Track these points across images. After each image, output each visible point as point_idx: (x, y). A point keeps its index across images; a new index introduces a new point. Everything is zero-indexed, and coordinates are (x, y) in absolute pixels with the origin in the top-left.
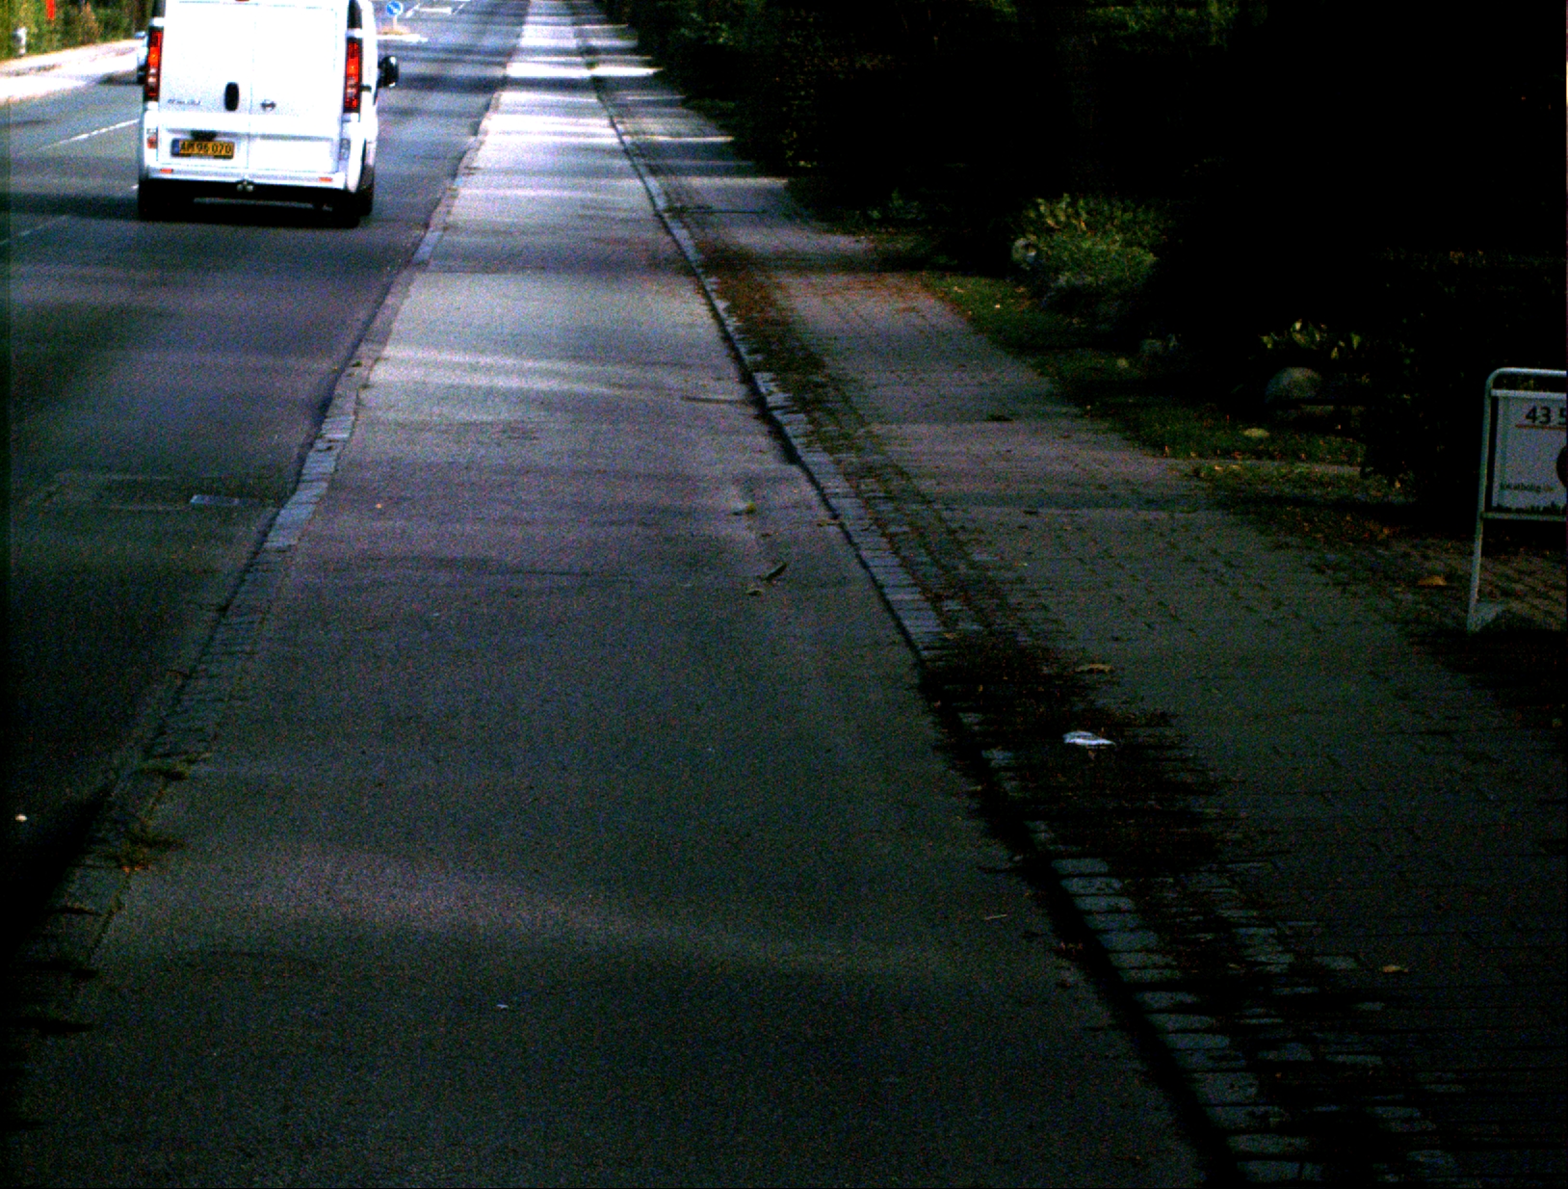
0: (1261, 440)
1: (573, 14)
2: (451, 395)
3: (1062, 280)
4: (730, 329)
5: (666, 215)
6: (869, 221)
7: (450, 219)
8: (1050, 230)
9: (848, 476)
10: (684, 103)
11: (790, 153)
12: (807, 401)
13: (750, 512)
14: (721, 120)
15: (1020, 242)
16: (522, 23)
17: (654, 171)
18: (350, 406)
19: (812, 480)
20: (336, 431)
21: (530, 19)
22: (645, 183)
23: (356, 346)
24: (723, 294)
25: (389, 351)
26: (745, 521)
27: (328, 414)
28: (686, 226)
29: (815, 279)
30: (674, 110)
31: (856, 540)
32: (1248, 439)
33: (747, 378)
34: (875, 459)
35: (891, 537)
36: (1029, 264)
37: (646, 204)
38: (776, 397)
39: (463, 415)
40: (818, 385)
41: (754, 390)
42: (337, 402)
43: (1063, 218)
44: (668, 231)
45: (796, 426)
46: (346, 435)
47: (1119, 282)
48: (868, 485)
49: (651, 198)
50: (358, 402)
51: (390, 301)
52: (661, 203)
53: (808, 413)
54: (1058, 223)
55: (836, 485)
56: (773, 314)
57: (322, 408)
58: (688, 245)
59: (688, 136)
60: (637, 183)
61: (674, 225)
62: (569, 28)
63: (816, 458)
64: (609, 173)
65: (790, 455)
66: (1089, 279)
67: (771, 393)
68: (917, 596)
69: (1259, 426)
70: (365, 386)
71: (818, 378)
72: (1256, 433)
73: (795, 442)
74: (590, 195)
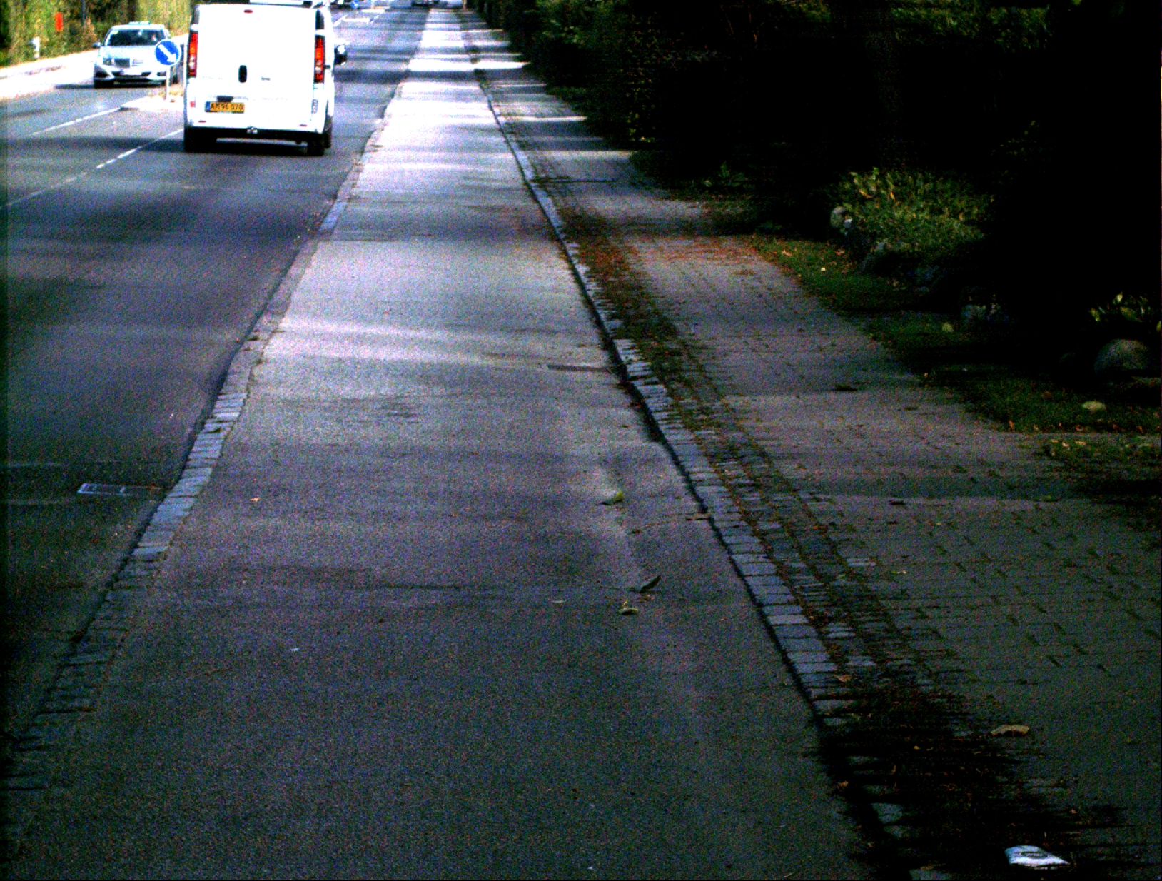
0: (1098, 413)
1: (461, 22)
2: (339, 369)
3: (880, 246)
4: (591, 294)
5: (533, 185)
6: (703, 188)
7: (355, 191)
8: (863, 200)
9: (712, 458)
10: (546, 90)
11: (633, 131)
12: (664, 372)
13: (618, 501)
14: (577, 104)
15: (838, 210)
16: (422, 30)
17: (523, 146)
18: (244, 381)
19: (676, 461)
20: (227, 411)
21: (428, 26)
22: (515, 156)
23: (258, 316)
24: (583, 258)
25: (286, 323)
26: (614, 513)
27: (223, 391)
28: (550, 194)
29: (661, 243)
30: (540, 95)
31: (728, 540)
32: (1087, 411)
33: (608, 345)
34: (734, 435)
35: (762, 535)
36: (847, 229)
37: (518, 176)
38: (637, 366)
39: (347, 391)
40: (673, 353)
41: (615, 357)
42: (231, 378)
43: (873, 189)
44: (536, 200)
45: (656, 398)
46: (235, 415)
47: (933, 250)
48: (732, 469)
49: (521, 170)
50: (251, 377)
51: (294, 271)
52: (529, 174)
53: (666, 384)
54: (869, 193)
55: (701, 470)
56: (627, 277)
57: (217, 384)
58: (552, 211)
59: (549, 116)
60: (510, 157)
61: (540, 193)
62: (458, 33)
63: (678, 436)
64: (487, 149)
65: (654, 433)
66: (904, 245)
67: (630, 362)
68: (801, 619)
69: (1097, 399)
70: (259, 362)
71: (674, 346)
72: (1094, 405)
73: (657, 416)
74: (470, 168)
